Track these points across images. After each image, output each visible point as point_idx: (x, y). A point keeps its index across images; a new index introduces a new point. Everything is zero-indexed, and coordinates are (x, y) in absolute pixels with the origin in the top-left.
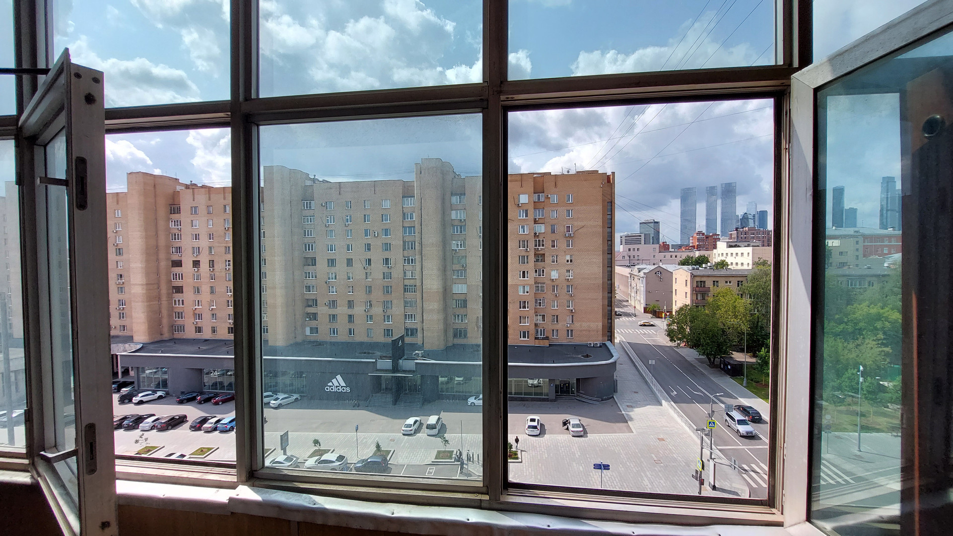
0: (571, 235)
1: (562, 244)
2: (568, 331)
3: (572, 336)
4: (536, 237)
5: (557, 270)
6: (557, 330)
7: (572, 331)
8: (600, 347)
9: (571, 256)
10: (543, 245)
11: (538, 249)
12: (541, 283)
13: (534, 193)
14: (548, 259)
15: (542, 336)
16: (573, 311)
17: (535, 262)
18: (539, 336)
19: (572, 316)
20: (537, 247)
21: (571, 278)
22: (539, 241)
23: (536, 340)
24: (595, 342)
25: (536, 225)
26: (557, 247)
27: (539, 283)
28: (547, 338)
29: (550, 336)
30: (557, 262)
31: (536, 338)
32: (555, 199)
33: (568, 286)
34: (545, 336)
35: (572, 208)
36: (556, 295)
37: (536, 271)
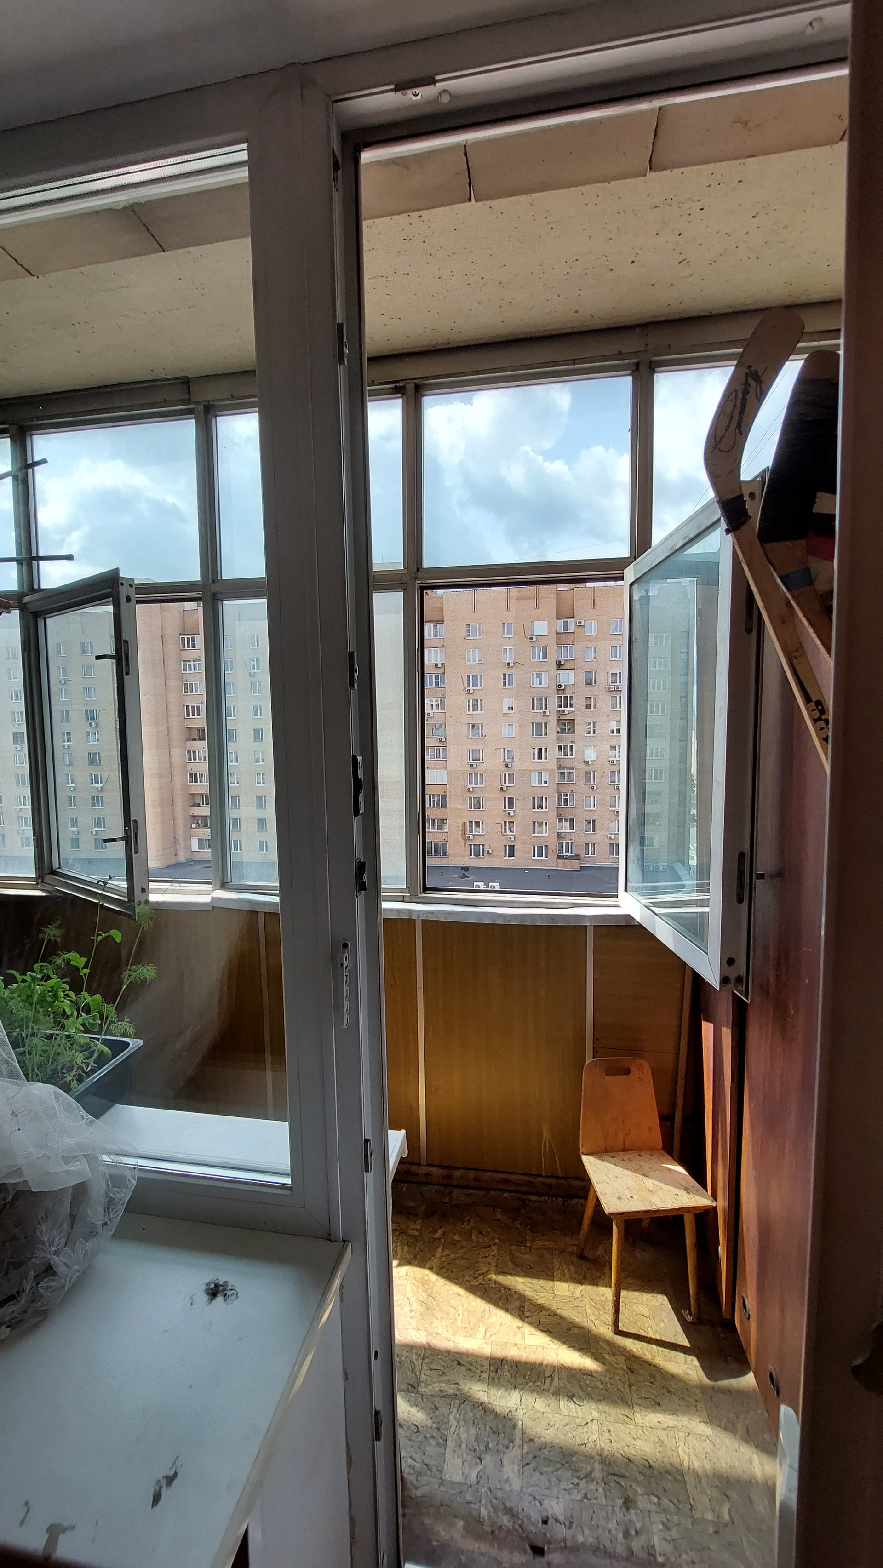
0: (618, 688)
1: (603, 703)
2: (611, 845)
5: (595, 746)
6: (594, 844)
9: (618, 723)
10: (572, 705)
11: (563, 711)
12: (568, 768)
13: (559, 618)
14: (581, 728)
15: (570, 854)
17: (558, 732)
18: (565, 854)
20: (563, 708)
21: (617, 758)
22: (566, 698)
23: (559, 861)
25: (561, 672)
26: (595, 708)
27: (564, 768)
28: (577, 857)
29: (583, 854)
30: (594, 733)
31: (559, 857)
32: (591, 628)
33: (612, 773)
34: (573, 854)
35: (620, 643)
36: (593, 788)
37: (560, 748)
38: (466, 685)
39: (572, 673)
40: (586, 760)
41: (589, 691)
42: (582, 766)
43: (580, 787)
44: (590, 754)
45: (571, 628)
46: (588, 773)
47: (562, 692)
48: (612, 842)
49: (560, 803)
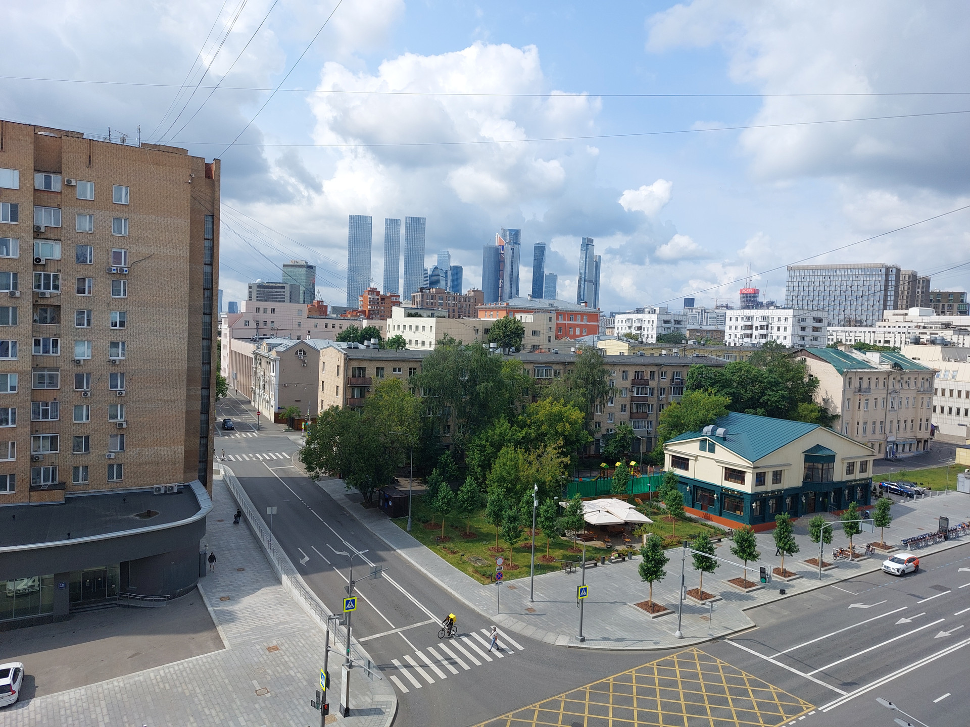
0: (122, 270)
1: (100, 287)
2: (111, 466)
3: (119, 476)
4: (38, 268)
5: (89, 342)
6: (86, 467)
7: (120, 466)
8: (179, 492)
9: (122, 315)
10: (56, 287)
11: (44, 294)
12: (50, 369)
13: (37, 170)
14: (68, 317)
15: (50, 483)
16: (125, 426)
17: (35, 321)
18: (42, 483)
19: (122, 436)
20: (42, 290)
21: (120, 358)
22: (47, 277)
23: (32, 493)
24: (168, 485)
25: (40, 242)
26: (89, 293)
27: (44, 369)
28: (62, 486)
29: (70, 481)
30: (89, 324)
31: (32, 488)
32: (86, 191)
33: (114, 376)
34: (55, 483)
35: (126, 215)
36: (85, 395)
37: (37, 343)
39: (55, 245)
40: (77, 358)
41: (81, 270)
42: (70, 367)
43: (67, 392)
44: (83, 352)
45: (55, 186)
46: (79, 376)
47: (42, 268)
48: (112, 462)
49: (36, 413)
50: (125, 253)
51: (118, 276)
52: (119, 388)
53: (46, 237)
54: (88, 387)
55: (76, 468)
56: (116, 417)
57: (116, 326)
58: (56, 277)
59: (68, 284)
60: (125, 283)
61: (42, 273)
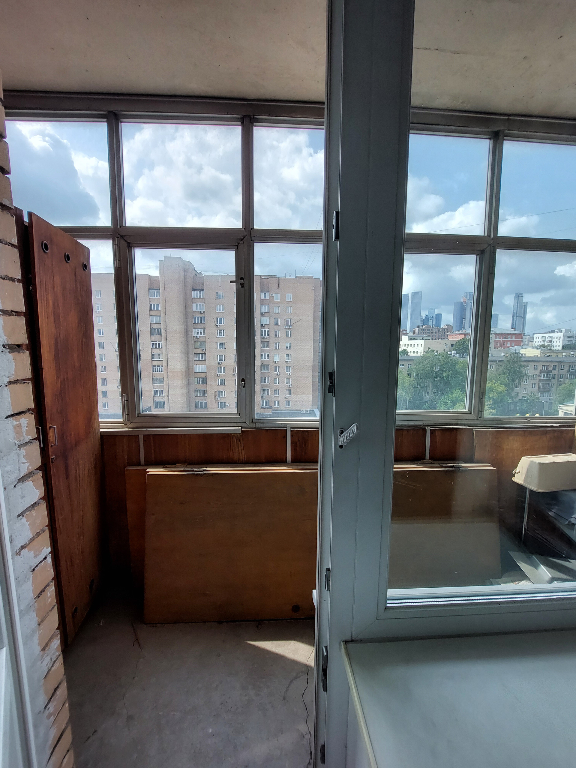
0: (289, 327)
1: (282, 334)
2: (286, 401)
3: (289, 405)
4: (262, 328)
5: (279, 354)
6: (278, 401)
7: (289, 401)
8: (310, 413)
9: (290, 344)
10: (268, 335)
11: (264, 337)
12: (266, 365)
13: (261, 292)
14: (272, 346)
15: (267, 406)
16: (291, 386)
17: (261, 347)
18: (265, 406)
19: (290, 390)
21: (289, 360)
23: (262, 409)
24: (306, 410)
25: (263, 318)
26: (279, 336)
27: (264, 365)
28: (271, 407)
29: (273, 406)
30: (278, 348)
32: (277, 297)
33: (287, 367)
34: (269, 406)
35: (290, 305)
36: (278, 374)
37: (262, 355)
38: (216, 323)
39: (268, 319)
40: (275, 361)
41: (276, 328)
42: (273, 364)
43: (272, 374)
44: (277, 358)
45: (268, 297)
46: (276, 367)
48: (287, 400)
49: (262, 382)
50: (291, 320)
51: (288, 329)
52: (289, 372)
53: (265, 316)
54: (279, 372)
55: (275, 401)
56: (288, 383)
57: (287, 348)
58: (268, 331)
59: (272, 333)
60: (290, 331)
61: (264, 330)
